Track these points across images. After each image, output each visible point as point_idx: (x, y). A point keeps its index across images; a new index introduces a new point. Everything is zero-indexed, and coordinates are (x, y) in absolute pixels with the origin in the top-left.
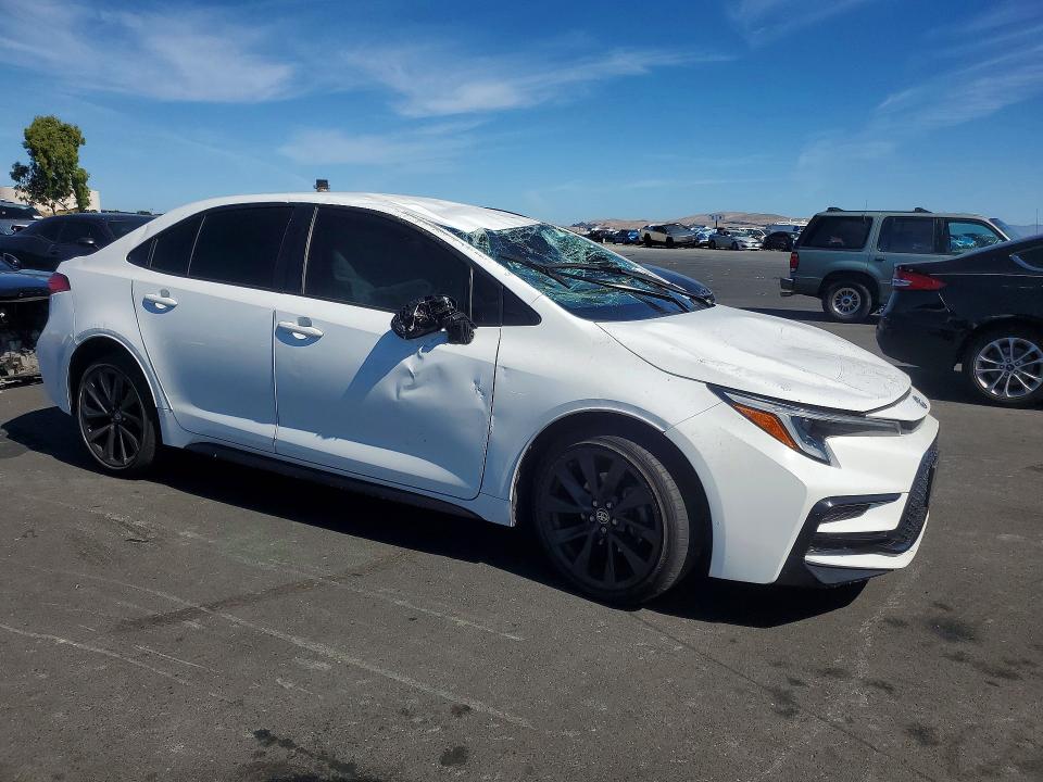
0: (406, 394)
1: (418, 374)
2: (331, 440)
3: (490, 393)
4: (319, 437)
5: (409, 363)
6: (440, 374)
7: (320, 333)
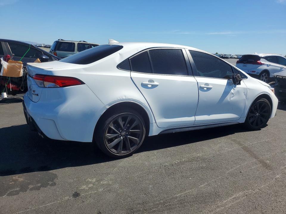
0: (232, 99)
1: (234, 93)
2: (211, 116)
3: (246, 95)
4: (208, 116)
5: (232, 91)
6: (238, 92)
7: (212, 87)
